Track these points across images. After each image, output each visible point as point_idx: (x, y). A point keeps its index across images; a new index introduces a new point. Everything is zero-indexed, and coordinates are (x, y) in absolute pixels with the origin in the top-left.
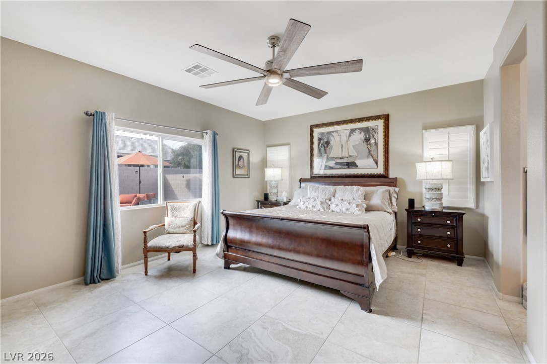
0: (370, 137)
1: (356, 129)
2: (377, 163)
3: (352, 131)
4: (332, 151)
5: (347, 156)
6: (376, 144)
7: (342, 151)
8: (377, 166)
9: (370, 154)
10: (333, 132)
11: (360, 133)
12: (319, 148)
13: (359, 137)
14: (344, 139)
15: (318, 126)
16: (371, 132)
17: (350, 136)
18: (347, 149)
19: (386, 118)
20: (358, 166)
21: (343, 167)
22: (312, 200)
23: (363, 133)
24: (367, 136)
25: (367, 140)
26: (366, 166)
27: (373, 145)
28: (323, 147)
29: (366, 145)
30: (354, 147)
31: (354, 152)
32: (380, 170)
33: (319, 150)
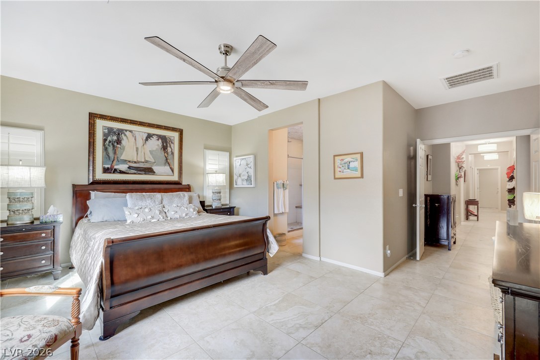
0: (167, 144)
1: (154, 135)
2: (173, 171)
3: (149, 136)
4: (124, 153)
5: (143, 161)
6: (173, 153)
7: (137, 154)
8: (173, 173)
9: (167, 162)
10: (126, 131)
11: (158, 140)
12: (104, 145)
13: (155, 144)
14: (140, 142)
15: (103, 117)
16: (168, 141)
17: (147, 139)
18: (143, 153)
19: (181, 132)
20: (155, 172)
21: (139, 172)
22: (147, 210)
23: (160, 140)
24: (165, 145)
25: (164, 148)
26: (162, 173)
27: (170, 153)
28: (112, 146)
29: (163, 152)
30: (151, 152)
31: (152, 158)
32: (175, 178)
33: (105, 149)
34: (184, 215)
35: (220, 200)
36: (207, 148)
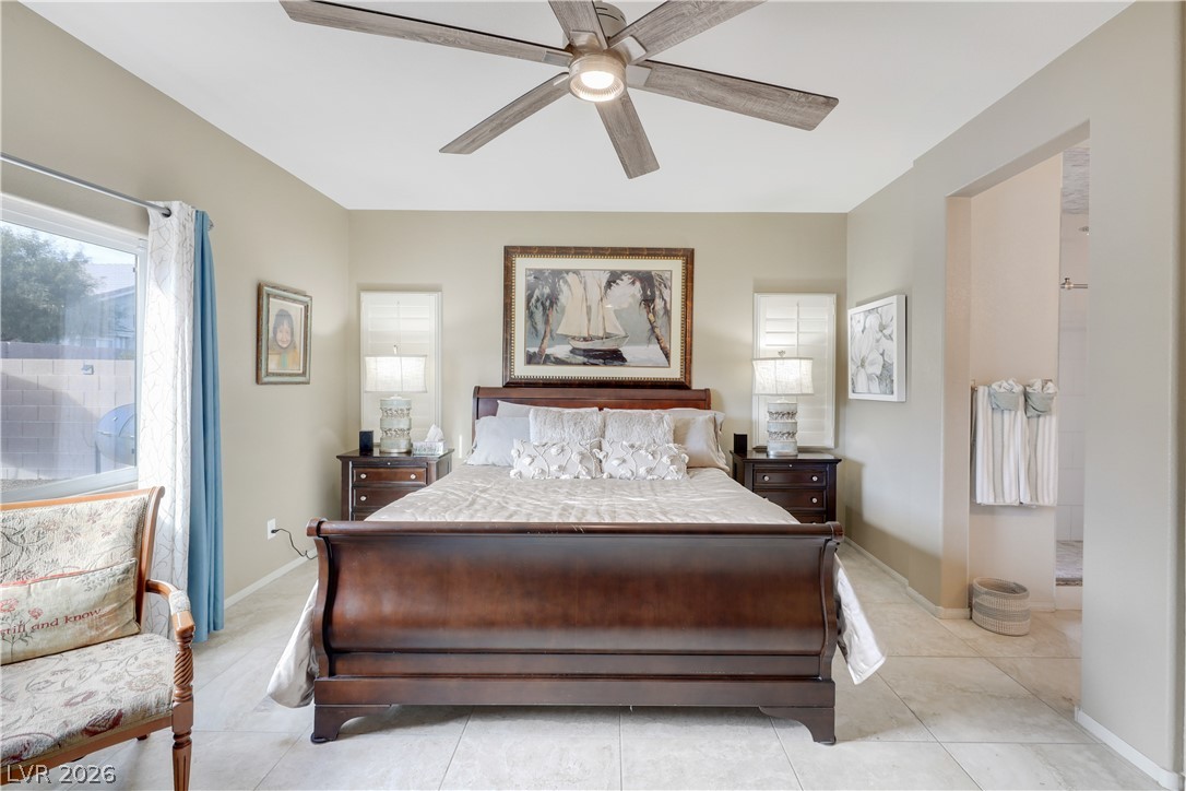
0: (653, 293)
1: (624, 272)
2: (667, 356)
3: (614, 278)
4: (564, 321)
5: (601, 334)
6: (667, 312)
7: (589, 320)
8: (669, 361)
9: (654, 335)
10: (567, 272)
11: (633, 283)
12: (528, 308)
13: (629, 292)
14: (595, 292)
15: (527, 251)
16: (657, 284)
17: (609, 284)
18: (600, 319)
19: (688, 257)
20: (624, 360)
21: (592, 361)
23: (638, 284)
24: (649, 293)
25: (648, 301)
26: (643, 363)
27: (661, 313)
28: (541, 308)
29: (644, 312)
30: (618, 313)
31: (618, 324)
32: (674, 372)
33: (530, 315)
34: (642, 471)
35: (792, 434)
36: (763, 288)
